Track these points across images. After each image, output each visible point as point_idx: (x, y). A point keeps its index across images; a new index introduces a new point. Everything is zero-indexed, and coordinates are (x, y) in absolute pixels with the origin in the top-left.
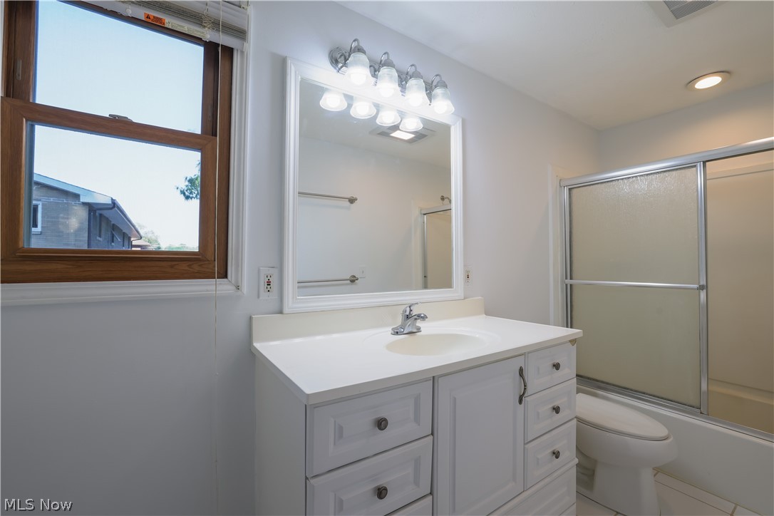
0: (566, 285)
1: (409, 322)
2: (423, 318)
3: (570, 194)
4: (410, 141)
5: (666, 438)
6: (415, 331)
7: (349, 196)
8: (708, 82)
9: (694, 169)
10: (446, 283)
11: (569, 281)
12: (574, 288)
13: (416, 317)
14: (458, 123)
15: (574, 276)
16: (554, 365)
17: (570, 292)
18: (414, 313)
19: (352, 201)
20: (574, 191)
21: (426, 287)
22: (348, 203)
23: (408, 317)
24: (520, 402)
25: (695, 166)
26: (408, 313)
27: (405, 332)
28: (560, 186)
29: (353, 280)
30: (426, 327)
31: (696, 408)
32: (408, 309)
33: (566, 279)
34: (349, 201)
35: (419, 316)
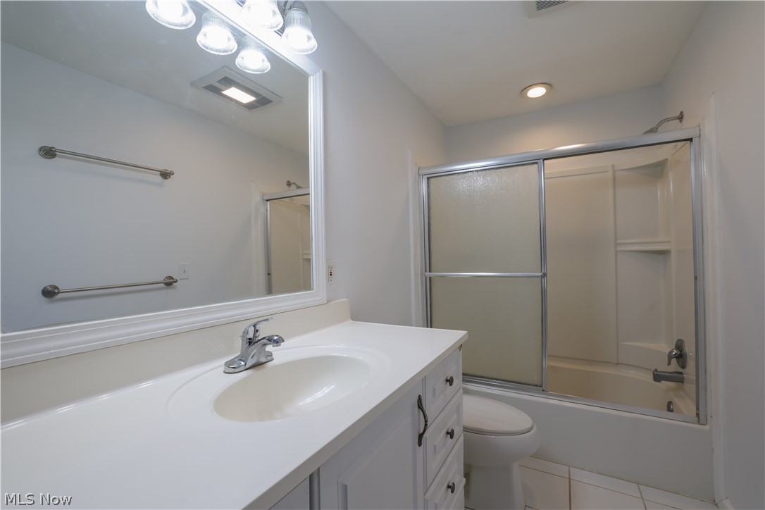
0: (426, 278)
1: (254, 349)
2: (277, 341)
3: (428, 183)
4: (249, 106)
5: (531, 429)
6: (263, 360)
7: (162, 168)
8: (537, 92)
9: (536, 166)
10: (302, 282)
11: (428, 274)
12: (432, 279)
13: (265, 341)
14: (318, 74)
15: (432, 268)
16: (447, 380)
17: (429, 285)
18: (261, 335)
19: (165, 175)
20: (432, 181)
21: (270, 291)
22: (160, 179)
23: (250, 342)
24: (420, 444)
25: (536, 163)
26: (251, 335)
27: (247, 366)
28: (419, 175)
29: (170, 283)
30: (280, 354)
31: (539, 387)
32: (252, 330)
33: (425, 272)
34: (161, 175)
35: (270, 340)
